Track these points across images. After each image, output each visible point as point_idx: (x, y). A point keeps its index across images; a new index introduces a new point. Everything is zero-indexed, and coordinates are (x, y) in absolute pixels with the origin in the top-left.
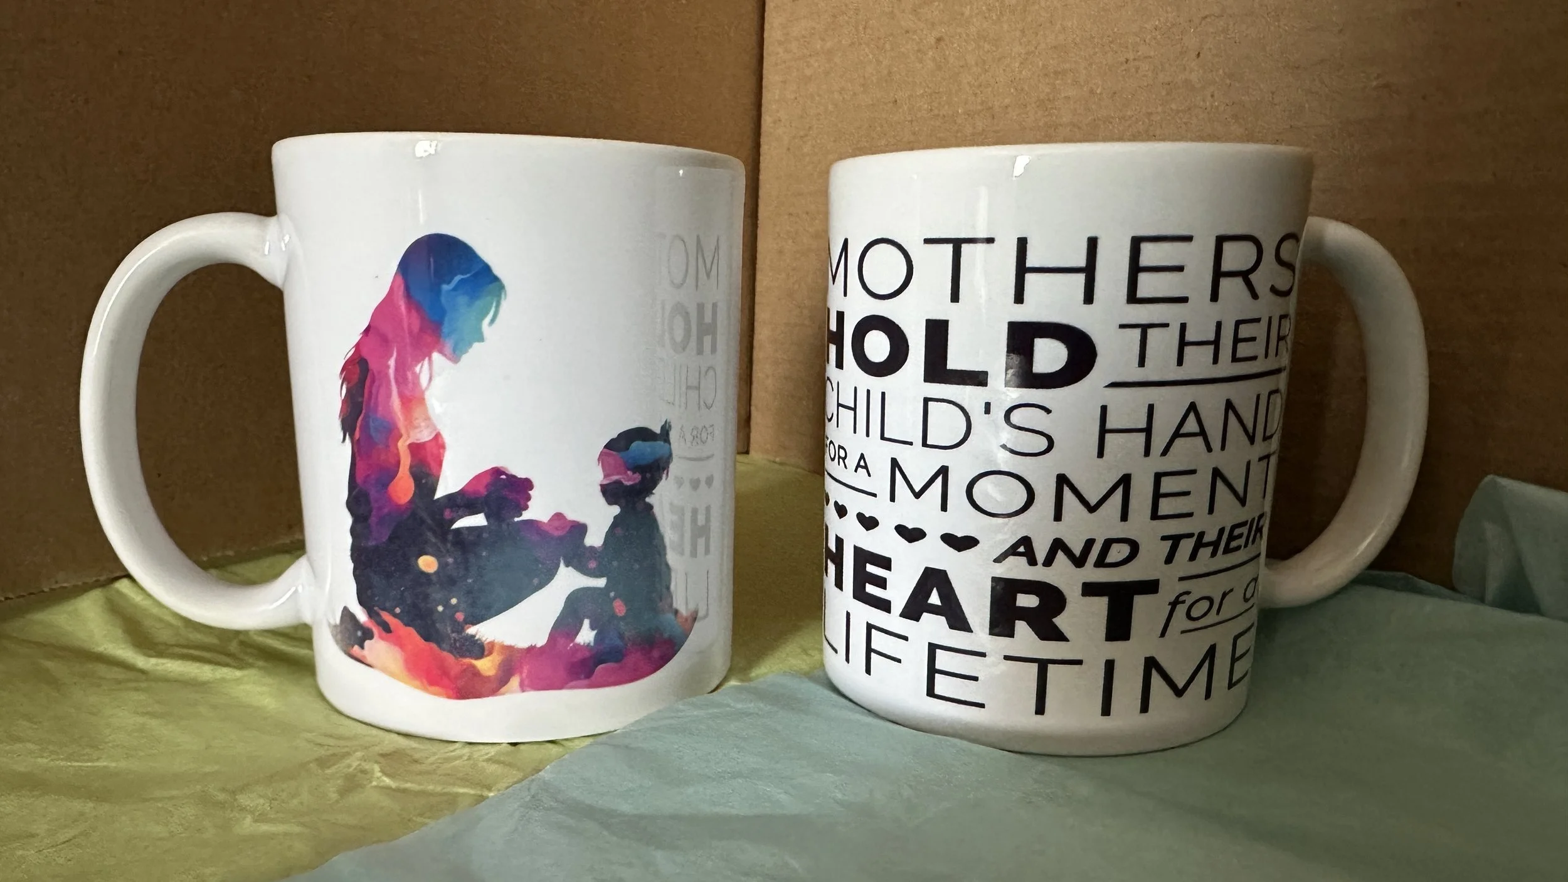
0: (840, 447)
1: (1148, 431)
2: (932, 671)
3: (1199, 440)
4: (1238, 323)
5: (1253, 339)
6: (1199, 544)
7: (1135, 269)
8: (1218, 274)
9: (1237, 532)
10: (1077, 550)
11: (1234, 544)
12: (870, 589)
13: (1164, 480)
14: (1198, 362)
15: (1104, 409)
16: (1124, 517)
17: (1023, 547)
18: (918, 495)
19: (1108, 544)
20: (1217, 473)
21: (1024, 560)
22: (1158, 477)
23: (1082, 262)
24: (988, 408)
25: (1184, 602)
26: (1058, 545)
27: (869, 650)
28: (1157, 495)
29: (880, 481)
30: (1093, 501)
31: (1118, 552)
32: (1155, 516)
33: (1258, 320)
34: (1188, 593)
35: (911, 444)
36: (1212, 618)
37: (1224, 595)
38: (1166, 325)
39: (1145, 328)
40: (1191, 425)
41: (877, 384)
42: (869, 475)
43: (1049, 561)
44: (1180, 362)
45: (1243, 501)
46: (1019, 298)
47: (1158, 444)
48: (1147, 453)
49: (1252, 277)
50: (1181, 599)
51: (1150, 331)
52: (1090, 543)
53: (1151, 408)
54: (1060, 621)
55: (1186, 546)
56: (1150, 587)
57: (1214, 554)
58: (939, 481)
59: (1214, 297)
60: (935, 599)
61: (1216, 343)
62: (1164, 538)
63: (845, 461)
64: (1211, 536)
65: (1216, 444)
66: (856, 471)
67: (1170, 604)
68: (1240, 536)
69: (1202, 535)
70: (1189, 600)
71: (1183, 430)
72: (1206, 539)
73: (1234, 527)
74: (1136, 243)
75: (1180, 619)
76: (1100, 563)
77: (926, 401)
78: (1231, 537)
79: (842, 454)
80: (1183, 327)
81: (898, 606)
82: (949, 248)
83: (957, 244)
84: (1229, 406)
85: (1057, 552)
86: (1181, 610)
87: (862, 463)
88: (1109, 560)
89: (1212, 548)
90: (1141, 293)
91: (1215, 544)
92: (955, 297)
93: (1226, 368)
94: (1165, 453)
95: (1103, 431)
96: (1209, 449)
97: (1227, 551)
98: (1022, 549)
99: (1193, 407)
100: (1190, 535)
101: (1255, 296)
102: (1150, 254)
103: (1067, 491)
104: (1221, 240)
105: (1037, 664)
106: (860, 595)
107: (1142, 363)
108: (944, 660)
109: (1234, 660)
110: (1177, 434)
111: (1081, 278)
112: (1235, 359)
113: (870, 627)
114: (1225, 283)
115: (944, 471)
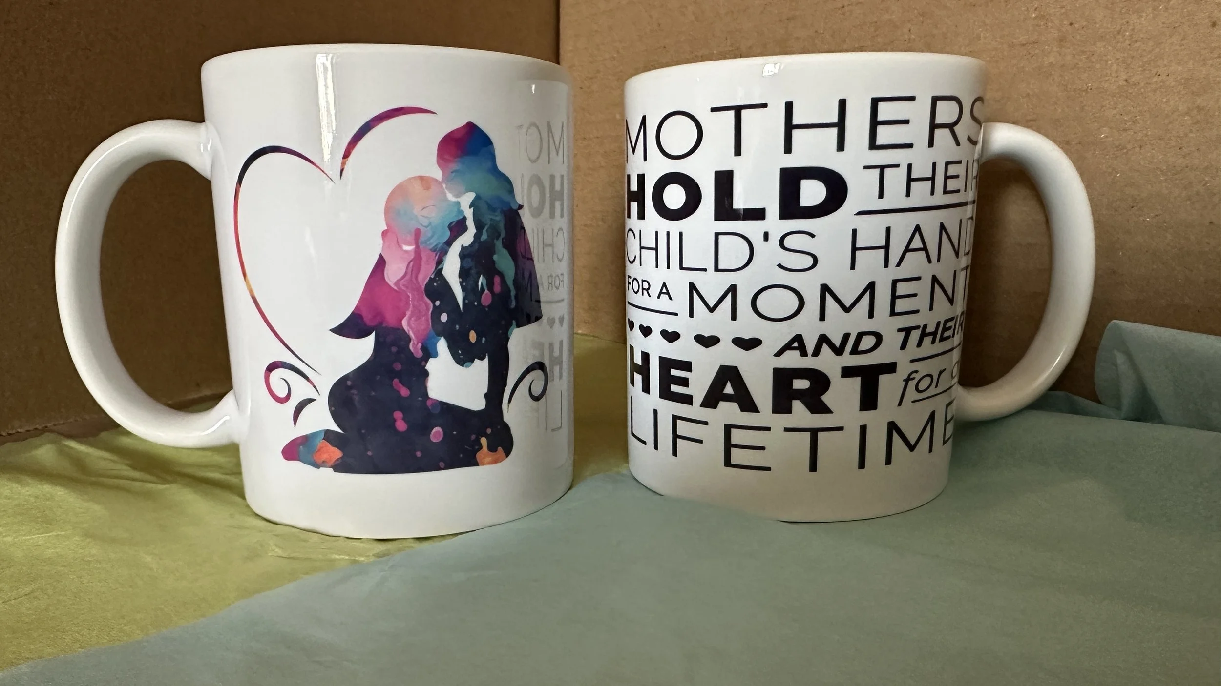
0: (643, 281)
1: (887, 248)
2: (729, 445)
3: (922, 254)
4: (947, 164)
5: (957, 177)
6: (923, 335)
7: (875, 123)
8: (934, 126)
9: (948, 325)
10: (837, 342)
11: (946, 334)
12: (675, 388)
13: (899, 285)
14: (921, 194)
15: (854, 232)
16: (871, 315)
17: (797, 343)
18: (712, 310)
19: (860, 335)
20: (935, 280)
21: (797, 353)
22: (895, 282)
23: (835, 119)
24: (766, 236)
25: (914, 379)
26: (823, 339)
27: (675, 436)
28: (894, 297)
29: (680, 302)
30: (848, 304)
31: (868, 342)
32: (893, 313)
33: (959, 162)
34: (916, 372)
35: (705, 270)
36: (932, 391)
37: (941, 373)
38: (897, 166)
39: (882, 168)
40: (917, 243)
41: (675, 227)
42: (671, 299)
43: (816, 352)
44: (908, 194)
45: (951, 301)
46: (788, 149)
47: (894, 258)
48: (886, 265)
49: (956, 128)
50: (912, 376)
51: (887, 171)
52: (846, 336)
53: (888, 230)
54: (826, 398)
55: (915, 335)
56: (890, 368)
57: (933, 342)
58: (729, 297)
59: (931, 144)
60: (729, 389)
61: (933, 179)
62: (900, 330)
63: (649, 291)
64: (931, 329)
65: (934, 257)
66: (659, 297)
67: (904, 380)
68: (950, 328)
69: (925, 326)
70: (917, 376)
71: (911, 247)
72: (928, 331)
73: (946, 321)
74: (875, 102)
75: (911, 393)
76: (855, 351)
77: (717, 235)
78: (945, 329)
79: (646, 286)
80: (910, 166)
81: (698, 399)
82: (732, 113)
83: (738, 110)
84: (942, 227)
85: (822, 345)
86: (912, 384)
87: (664, 290)
88: (861, 348)
89: (932, 337)
90: (880, 141)
91: (934, 334)
92: (738, 152)
93: (939, 199)
94: (898, 265)
95: (854, 249)
96: (930, 261)
97: (942, 339)
98: (796, 345)
99: (918, 229)
100: (917, 327)
101: (958, 144)
102: (886, 111)
103: (829, 298)
104: (935, 100)
105: (809, 433)
106: (666, 394)
107: (881, 196)
108: (737, 437)
109: (946, 423)
110: (907, 250)
111: (834, 131)
112: (945, 192)
113: (675, 418)
114: (938, 132)
115: (733, 289)
